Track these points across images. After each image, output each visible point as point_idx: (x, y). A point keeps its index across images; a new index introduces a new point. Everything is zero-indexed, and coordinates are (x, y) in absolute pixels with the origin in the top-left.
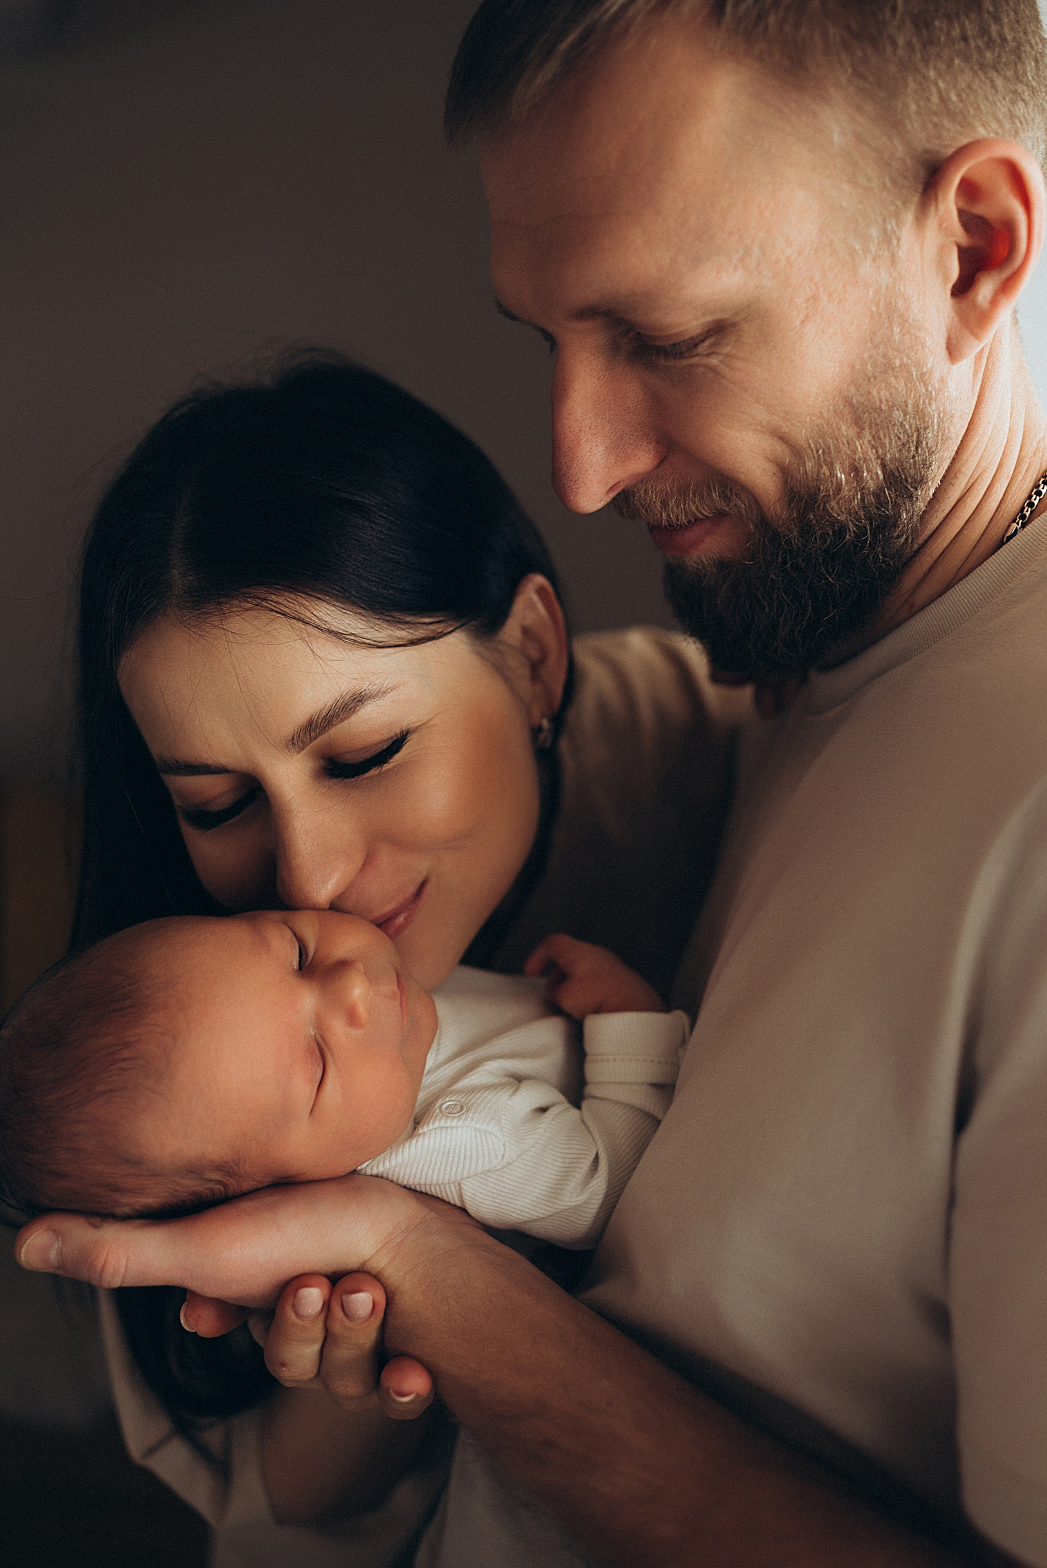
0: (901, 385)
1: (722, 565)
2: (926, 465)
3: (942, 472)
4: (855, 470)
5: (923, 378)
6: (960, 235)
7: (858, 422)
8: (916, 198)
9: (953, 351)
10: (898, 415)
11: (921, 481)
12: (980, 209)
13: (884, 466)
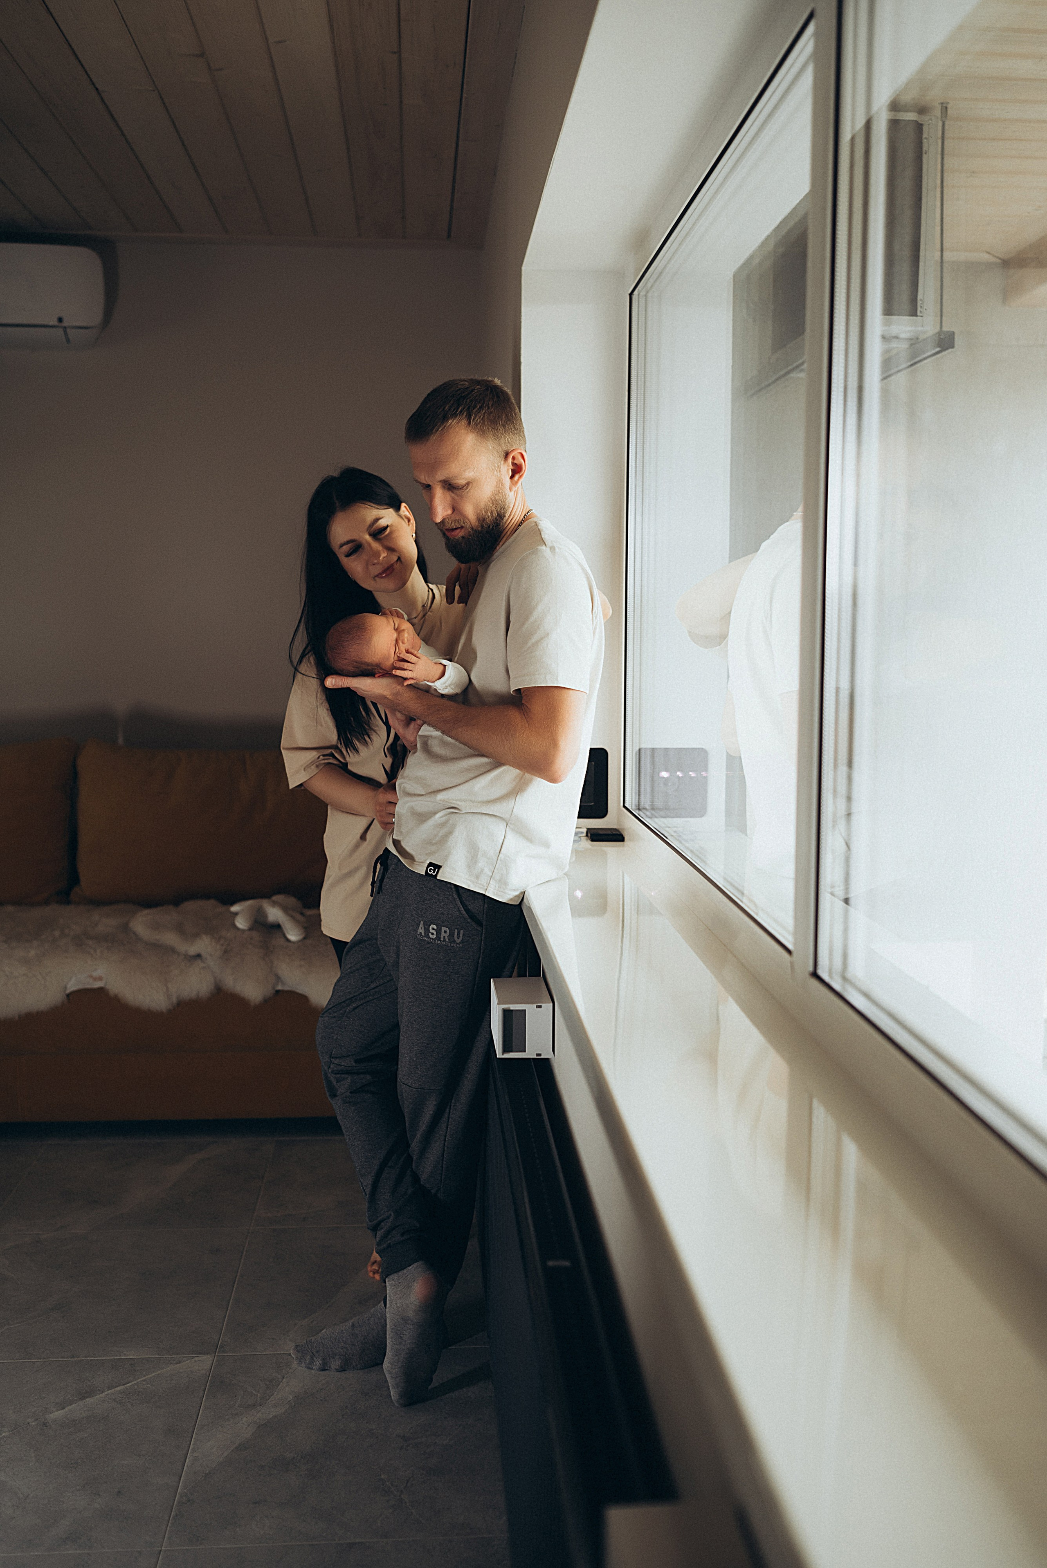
0: (501, 496)
1: (463, 537)
2: (505, 513)
3: (509, 515)
4: (492, 513)
5: (505, 495)
6: (511, 467)
7: (493, 503)
8: (504, 459)
9: (511, 490)
10: (500, 502)
11: (505, 516)
12: (515, 462)
13: (497, 512)
